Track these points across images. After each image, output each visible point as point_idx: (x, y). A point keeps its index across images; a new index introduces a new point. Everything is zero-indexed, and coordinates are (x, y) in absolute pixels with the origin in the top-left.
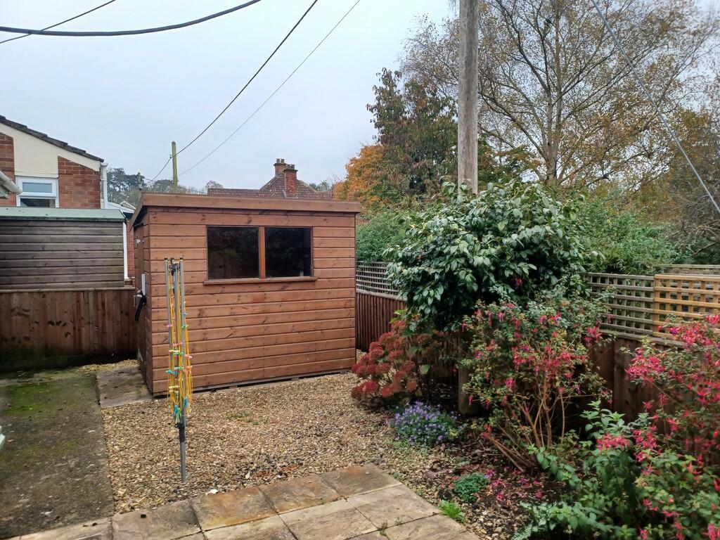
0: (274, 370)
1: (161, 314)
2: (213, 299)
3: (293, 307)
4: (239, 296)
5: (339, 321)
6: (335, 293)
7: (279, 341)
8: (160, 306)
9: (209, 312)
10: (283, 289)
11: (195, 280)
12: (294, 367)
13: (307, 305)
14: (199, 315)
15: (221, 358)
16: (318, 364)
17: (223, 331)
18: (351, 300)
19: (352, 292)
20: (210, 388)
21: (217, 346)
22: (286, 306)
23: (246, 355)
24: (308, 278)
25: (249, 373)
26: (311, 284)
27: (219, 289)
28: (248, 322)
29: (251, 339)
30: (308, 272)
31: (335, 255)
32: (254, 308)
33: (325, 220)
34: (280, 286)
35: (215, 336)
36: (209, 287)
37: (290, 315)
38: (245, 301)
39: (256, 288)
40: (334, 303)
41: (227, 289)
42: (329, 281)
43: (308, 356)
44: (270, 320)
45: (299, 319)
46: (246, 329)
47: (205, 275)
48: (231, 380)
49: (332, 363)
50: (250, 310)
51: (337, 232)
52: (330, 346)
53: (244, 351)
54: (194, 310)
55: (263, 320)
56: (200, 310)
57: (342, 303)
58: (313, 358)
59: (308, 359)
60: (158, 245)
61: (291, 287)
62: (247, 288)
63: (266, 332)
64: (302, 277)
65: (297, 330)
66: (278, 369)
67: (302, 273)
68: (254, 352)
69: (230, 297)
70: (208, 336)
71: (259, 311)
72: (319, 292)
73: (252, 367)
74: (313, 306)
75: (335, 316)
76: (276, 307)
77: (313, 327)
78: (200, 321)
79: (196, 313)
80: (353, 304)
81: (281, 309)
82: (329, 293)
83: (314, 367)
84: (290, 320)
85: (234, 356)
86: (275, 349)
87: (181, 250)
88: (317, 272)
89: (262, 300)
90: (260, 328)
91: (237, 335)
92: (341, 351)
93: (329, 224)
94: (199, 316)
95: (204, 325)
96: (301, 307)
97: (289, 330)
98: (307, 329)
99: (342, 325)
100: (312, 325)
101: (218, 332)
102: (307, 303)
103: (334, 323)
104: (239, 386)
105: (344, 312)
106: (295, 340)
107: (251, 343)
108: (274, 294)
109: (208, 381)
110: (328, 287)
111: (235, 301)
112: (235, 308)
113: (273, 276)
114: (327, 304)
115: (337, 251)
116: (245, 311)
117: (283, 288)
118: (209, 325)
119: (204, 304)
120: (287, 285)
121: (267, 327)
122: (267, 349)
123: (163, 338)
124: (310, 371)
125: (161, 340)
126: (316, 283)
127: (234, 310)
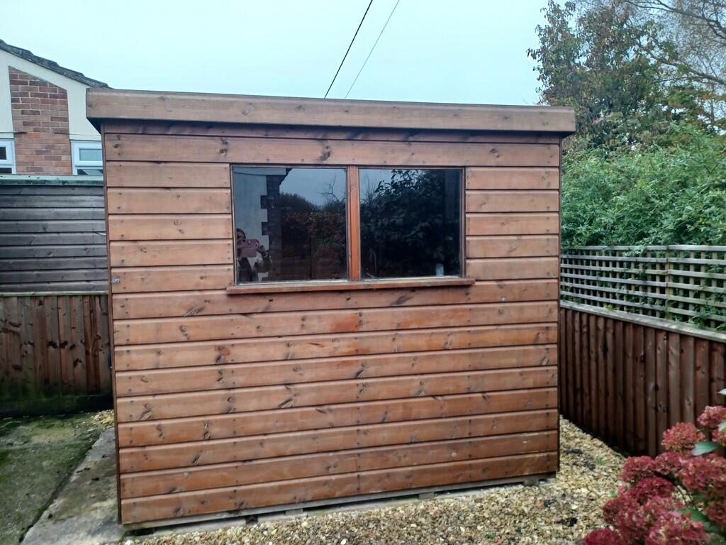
0: (380, 479)
1: (134, 357)
2: (247, 326)
3: (421, 342)
4: (303, 319)
5: (521, 374)
6: (512, 311)
7: (390, 416)
8: (132, 340)
9: (239, 353)
10: (398, 304)
11: (209, 283)
12: (424, 471)
13: (451, 338)
14: (219, 358)
15: (268, 449)
16: (477, 466)
17: (269, 393)
18: (547, 328)
19: (550, 311)
20: (245, 513)
21: (258, 426)
22: (406, 339)
23: (320, 444)
24: (454, 279)
25: (326, 483)
26: (460, 293)
27: (262, 303)
28: (323, 373)
29: (331, 411)
30: (453, 266)
31: (513, 228)
32: (336, 344)
33: (493, 151)
34: (394, 297)
35: (253, 404)
36: (237, 300)
37: (415, 359)
38: (316, 330)
39: (340, 301)
40: (512, 333)
41: (278, 303)
42: (501, 287)
43: (453, 447)
44: (371, 370)
45: (433, 366)
46: (319, 389)
47: (227, 273)
48: (288, 497)
49: (508, 464)
50: (329, 347)
51: (519, 179)
52: (501, 428)
53: (314, 438)
54: (208, 348)
55: (356, 369)
56: (219, 348)
57: (528, 333)
58: (466, 452)
59: (454, 454)
60: (124, 209)
61: (417, 298)
62: (322, 302)
63: (363, 397)
64: (440, 278)
65: (429, 393)
66: (388, 475)
67: (440, 269)
68: (336, 437)
69: (284, 321)
70: (239, 406)
71: (345, 350)
72: (478, 310)
73: (332, 470)
74: (466, 339)
75: (514, 361)
76: (384, 341)
77: (464, 385)
78: (220, 372)
79: (211, 355)
80: (553, 335)
81: (395, 346)
82: (500, 312)
83: (468, 472)
84: (415, 369)
85: (293, 448)
86: (384, 433)
87: (174, 217)
88: (474, 267)
89: (353, 327)
90: (350, 387)
91: (299, 401)
92: (527, 439)
93: (501, 161)
94: (218, 361)
95: (229, 380)
96: (439, 341)
97: (413, 393)
98: (451, 388)
99: (530, 382)
100: (464, 380)
101: (261, 395)
102: (452, 333)
103: (512, 378)
104: (305, 510)
105: (534, 354)
106: (425, 412)
107: (330, 418)
108: (379, 314)
109: (238, 500)
110: (498, 299)
111: (296, 330)
112: (295, 343)
113: (378, 275)
114: (497, 335)
115: (517, 220)
116: (316, 350)
117: (398, 302)
118: (240, 380)
119: (227, 335)
120: (409, 294)
121: (364, 385)
122: (365, 433)
123: (142, 409)
124: (460, 480)
125: (136, 413)
126: (472, 290)
127: (292, 349)
